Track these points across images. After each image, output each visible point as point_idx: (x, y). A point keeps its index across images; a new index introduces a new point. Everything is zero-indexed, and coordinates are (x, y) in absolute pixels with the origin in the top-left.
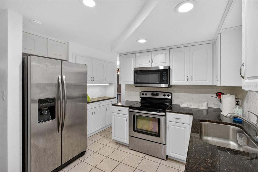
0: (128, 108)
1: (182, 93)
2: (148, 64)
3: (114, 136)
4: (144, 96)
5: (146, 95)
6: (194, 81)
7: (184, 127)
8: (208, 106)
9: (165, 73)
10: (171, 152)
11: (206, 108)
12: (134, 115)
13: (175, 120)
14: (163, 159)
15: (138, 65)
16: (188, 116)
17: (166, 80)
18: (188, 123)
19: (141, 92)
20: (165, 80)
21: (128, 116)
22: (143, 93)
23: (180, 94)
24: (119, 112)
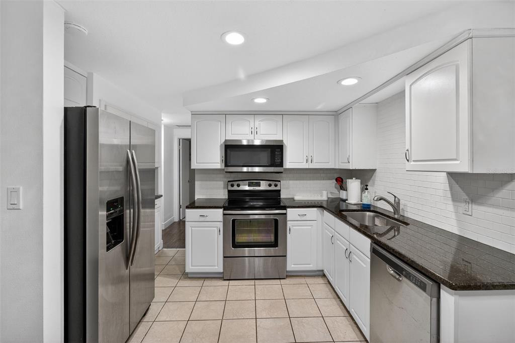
0: (221, 210)
1: (293, 180)
2: (247, 134)
3: (190, 265)
4: (235, 188)
5: (238, 186)
6: (316, 163)
7: (310, 226)
8: (327, 196)
9: (279, 150)
10: (294, 265)
11: (326, 199)
12: (234, 221)
13: (299, 218)
14: (281, 279)
15: (230, 134)
16: (315, 209)
17: (280, 160)
18: (315, 219)
19: (229, 181)
20: (278, 161)
21: (222, 223)
22: (233, 183)
23: (291, 182)
24: (202, 219)
